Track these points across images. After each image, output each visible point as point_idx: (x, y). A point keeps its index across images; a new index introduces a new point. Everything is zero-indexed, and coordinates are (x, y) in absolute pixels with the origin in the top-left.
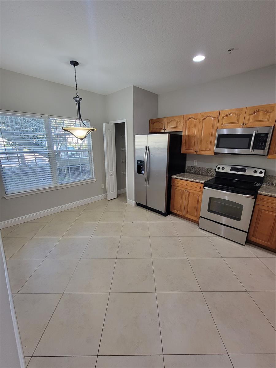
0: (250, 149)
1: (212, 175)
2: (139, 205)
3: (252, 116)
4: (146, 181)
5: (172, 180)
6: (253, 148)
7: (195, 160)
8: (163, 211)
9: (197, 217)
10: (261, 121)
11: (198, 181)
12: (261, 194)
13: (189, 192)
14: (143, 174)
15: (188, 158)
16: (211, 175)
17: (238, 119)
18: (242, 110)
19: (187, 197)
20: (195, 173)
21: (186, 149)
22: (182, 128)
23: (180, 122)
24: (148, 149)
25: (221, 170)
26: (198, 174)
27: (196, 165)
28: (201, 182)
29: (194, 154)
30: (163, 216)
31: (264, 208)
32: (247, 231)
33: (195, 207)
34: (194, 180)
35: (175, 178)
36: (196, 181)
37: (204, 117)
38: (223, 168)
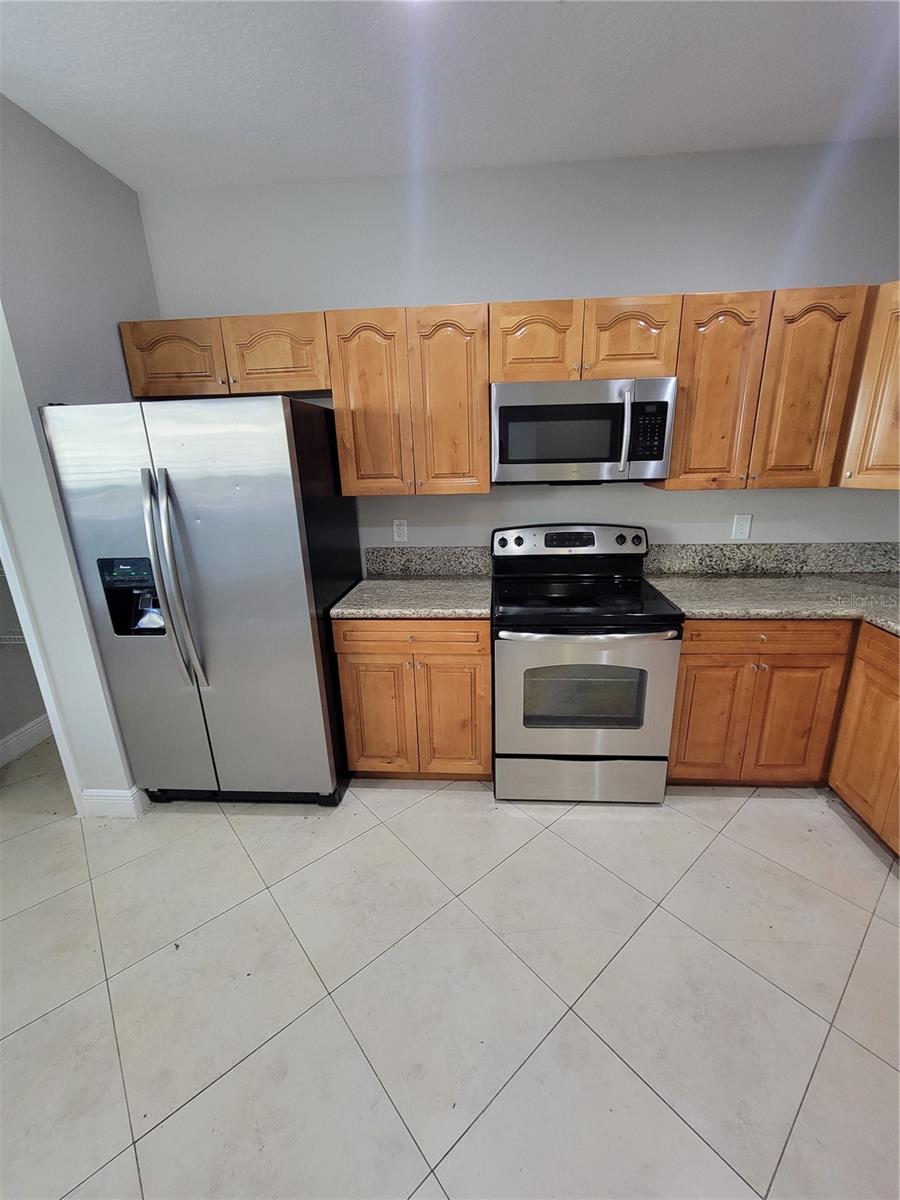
0: (619, 461)
1: (476, 570)
2: (161, 797)
3: (605, 335)
4: (188, 667)
5: (334, 628)
6: (633, 456)
7: (396, 522)
8: (326, 787)
9: (476, 758)
10: (637, 357)
11: (461, 612)
12: (693, 617)
13: (427, 666)
14: (161, 631)
15: (363, 515)
16: (469, 571)
17: (562, 345)
18: (570, 310)
19: (422, 691)
20: (406, 575)
21: (363, 477)
22: (329, 374)
23: (310, 342)
24: (158, 485)
25: (513, 550)
26: (420, 576)
27: (406, 539)
28: (475, 612)
29: (407, 493)
30: (325, 808)
31: (702, 661)
32: (667, 755)
33: (464, 721)
34: (445, 611)
35: (350, 616)
36: (453, 616)
37: (423, 327)
38: (519, 541)
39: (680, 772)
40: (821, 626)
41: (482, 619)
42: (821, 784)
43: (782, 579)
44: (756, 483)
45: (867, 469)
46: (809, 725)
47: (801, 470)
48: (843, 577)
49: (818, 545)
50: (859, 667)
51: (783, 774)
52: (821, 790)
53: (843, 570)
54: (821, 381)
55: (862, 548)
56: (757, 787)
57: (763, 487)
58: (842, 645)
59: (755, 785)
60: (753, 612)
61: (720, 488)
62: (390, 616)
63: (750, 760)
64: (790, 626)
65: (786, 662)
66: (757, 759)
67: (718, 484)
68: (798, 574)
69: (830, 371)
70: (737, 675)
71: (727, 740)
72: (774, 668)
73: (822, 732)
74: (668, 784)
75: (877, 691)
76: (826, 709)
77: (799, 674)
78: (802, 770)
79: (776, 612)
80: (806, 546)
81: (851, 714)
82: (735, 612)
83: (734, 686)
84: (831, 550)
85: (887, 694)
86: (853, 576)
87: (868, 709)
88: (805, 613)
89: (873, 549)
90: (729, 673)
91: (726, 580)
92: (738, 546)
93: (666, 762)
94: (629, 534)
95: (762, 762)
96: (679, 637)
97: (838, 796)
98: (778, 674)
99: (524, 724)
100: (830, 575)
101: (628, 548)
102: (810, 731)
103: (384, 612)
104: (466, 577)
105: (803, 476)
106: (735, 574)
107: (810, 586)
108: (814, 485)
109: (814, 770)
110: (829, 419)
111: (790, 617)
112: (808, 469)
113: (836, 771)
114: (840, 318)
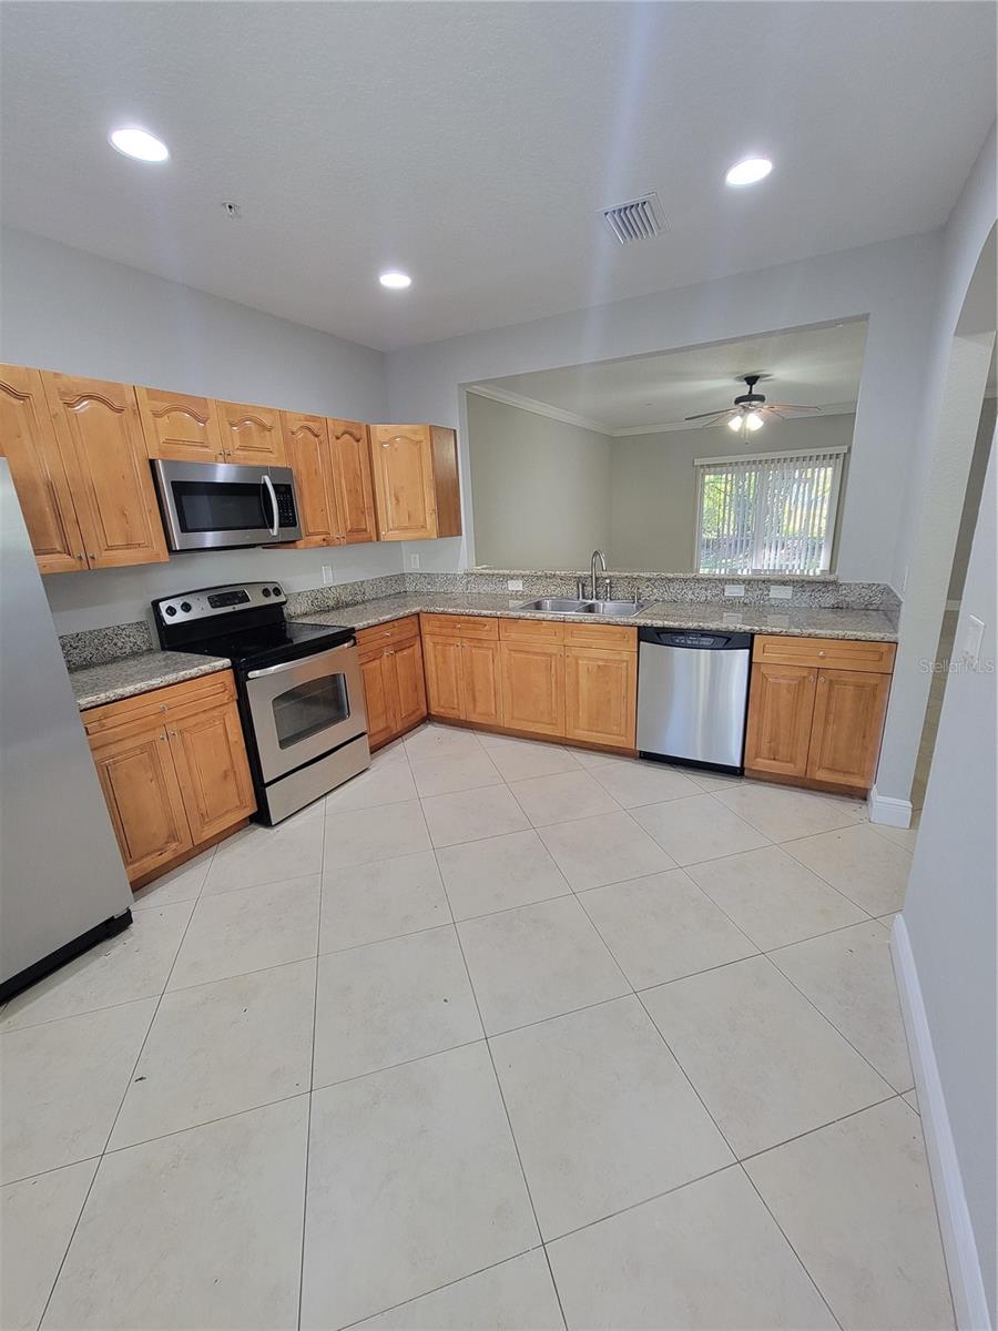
0: (272, 527)
1: (135, 649)
3: (235, 430)
6: (281, 524)
10: (260, 450)
13: (181, 734)
16: (128, 650)
18: (206, 406)
19: (181, 761)
25: (181, 617)
29: (79, 569)
32: (365, 730)
33: (225, 772)
34: (192, 671)
35: (89, 706)
36: (201, 673)
37: (65, 394)
38: (186, 607)
39: (375, 740)
40: (407, 621)
41: (224, 670)
42: (428, 718)
43: (356, 607)
44: (344, 541)
45: (391, 529)
46: (415, 682)
47: (363, 531)
48: (383, 599)
49: (370, 581)
50: (428, 640)
51: (413, 718)
52: (428, 722)
54: (359, 477)
55: (387, 579)
57: (348, 543)
58: (415, 629)
59: (402, 733)
61: (328, 545)
62: (137, 692)
64: (396, 623)
65: (399, 646)
66: (401, 716)
67: (327, 542)
68: (366, 601)
72: (395, 652)
74: (372, 753)
75: (440, 647)
76: (420, 669)
77: (405, 653)
78: (418, 714)
80: (362, 583)
81: (431, 667)
83: (381, 671)
84: (374, 583)
85: (446, 646)
86: (387, 598)
87: (440, 659)
89: (391, 579)
90: (378, 662)
92: (329, 589)
93: (367, 735)
94: (271, 589)
95: (403, 715)
96: (355, 644)
97: (436, 719)
98: (397, 655)
99: (281, 747)
101: (273, 599)
102: (417, 686)
103: (129, 689)
104: (126, 658)
105: (363, 535)
108: (370, 540)
109: (424, 709)
112: (366, 530)
113: (433, 704)
114: (358, 441)
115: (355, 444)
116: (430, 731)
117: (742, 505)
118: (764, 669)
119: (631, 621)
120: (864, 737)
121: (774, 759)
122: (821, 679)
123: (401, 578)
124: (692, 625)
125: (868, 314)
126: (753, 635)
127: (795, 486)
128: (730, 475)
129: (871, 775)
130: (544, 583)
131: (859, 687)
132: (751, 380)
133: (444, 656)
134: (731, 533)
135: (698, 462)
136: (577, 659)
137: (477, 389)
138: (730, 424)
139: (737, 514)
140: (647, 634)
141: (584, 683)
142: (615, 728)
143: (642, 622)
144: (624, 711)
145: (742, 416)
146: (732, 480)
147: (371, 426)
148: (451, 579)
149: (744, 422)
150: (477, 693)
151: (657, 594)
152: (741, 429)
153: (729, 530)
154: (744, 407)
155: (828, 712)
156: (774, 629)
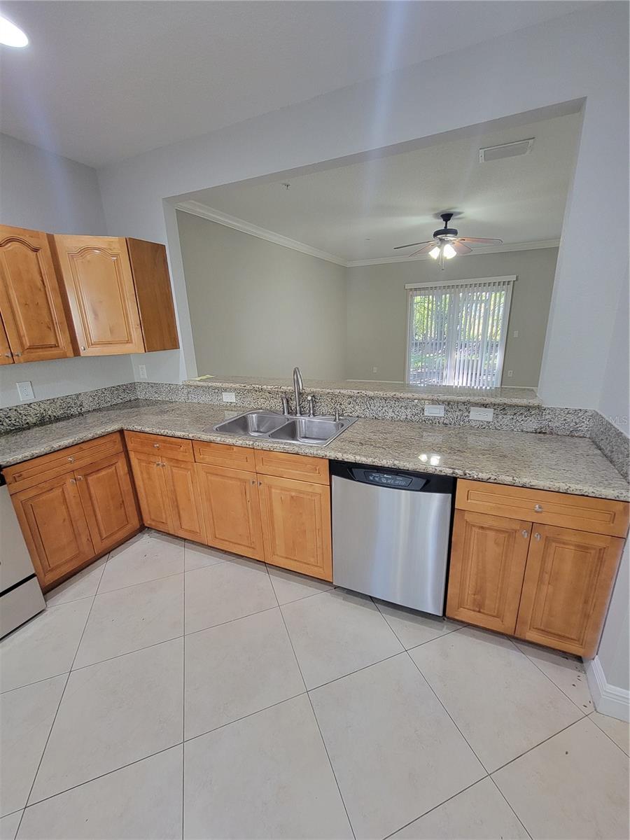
12: (9, 464)
31: (32, 493)
32: (34, 572)
39: (50, 578)
40: (102, 441)
42: (142, 528)
43: (71, 420)
44: (22, 360)
45: (92, 345)
46: (121, 499)
47: (51, 347)
48: (108, 409)
49: (85, 393)
50: (132, 455)
51: (120, 536)
52: (143, 532)
53: (106, 405)
54: (40, 290)
56: (109, 552)
57: (27, 361)
58: (119, 447)
59: (107, 552)
60: (56, 445)
63: (96, 539)
64: (83, 446)
65: (91, 469)
66: (101, 536)
68: (81, 414)
69: (44, 284)
70: (63, 490)
71: (76, 536)
72: (86, 476)
73: (130, 500)
74: (44, 594)
75: (144, 464)
76: (126, 486)
77: (103, 473)
78: (129, 526)
79: (71, 440)
80: (78, 396)
81: (139, 483)
82: (42, 450)
83: (65, 499)
84: (95, 395)
85: (149, 463)
86: (113, 407)
87: (145, 476)
88: (90, 436)
89: (117, 390)
90: (57, 492)
91: (30, 431)
92: (29, 405)
93: (36, 578)
95: (104, 536)
97: (152, 529)
98: (90, 479)
100: (99, 410)
102: (123, 502)
105: (55, 352)
106: (35, 425)
107: (90, 419)
108: (64, 356)
109: (135, 523)
110: (57, 315)
111: (82, 441)
112: (56, 346)
113: (145, 516)
114: (36, 250)
115: (32, 254)
116: (146, 542)
117: (440, 318)
118: (467, 517)
119: (321, 453)
120: (586, 602)
121: (479, 612)
122: (535, 535)
123: (132, 387)
124: (386, 462)
125: (586, 98)
126: (455, 479)
127: (474, 305)
128: (431, 297)
129: (593, 645)
130: (255, 396)
131: (583, 548)
132: (447, 217)
133: (148, 473)
134: (433, 336)
135: (408, 286)
136: (270, 487)
137: (186, 206)
138: (430, 253)
139: (437, 323)
140: (339, 468)
141: (279, 512)
142: (312, 560)
143: (333, 455)
144: (319, 544)
145: (439, 247)
146: (433, 301)
147: (56, 236)
148: (173, 389)
149: (442, 252)
150: (181, 512)
151: (359, 410)
152: (439, 258)
153: (432, 334)
154: (441, 240)
155: (542, 571)
156: (481, 475)
